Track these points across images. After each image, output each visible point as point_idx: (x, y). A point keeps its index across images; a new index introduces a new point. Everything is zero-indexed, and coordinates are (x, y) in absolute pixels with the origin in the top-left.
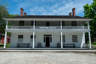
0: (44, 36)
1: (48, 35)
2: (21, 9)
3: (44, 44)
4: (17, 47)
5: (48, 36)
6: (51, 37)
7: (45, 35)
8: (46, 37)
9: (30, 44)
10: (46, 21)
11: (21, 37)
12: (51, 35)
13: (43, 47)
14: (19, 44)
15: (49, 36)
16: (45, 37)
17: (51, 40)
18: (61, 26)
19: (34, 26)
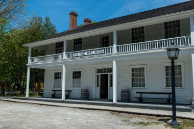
0: (98, 72)
1: (105, 69)
2: (70, 14)
3: (96, 92)
4: (51, 96)
5: (105, 72)
6: (111, 73)
7: (99, 71)
8: (101, 75)
9: (71, 91)
10: (100, 36)
11: (58, 76)
12: (112, 69)
13: (94, 98)
14: (55, 91)
15: (108, 72)
16: (99, 74)
17: (111, 81)
18: (115, 46)
19: (64, 53)
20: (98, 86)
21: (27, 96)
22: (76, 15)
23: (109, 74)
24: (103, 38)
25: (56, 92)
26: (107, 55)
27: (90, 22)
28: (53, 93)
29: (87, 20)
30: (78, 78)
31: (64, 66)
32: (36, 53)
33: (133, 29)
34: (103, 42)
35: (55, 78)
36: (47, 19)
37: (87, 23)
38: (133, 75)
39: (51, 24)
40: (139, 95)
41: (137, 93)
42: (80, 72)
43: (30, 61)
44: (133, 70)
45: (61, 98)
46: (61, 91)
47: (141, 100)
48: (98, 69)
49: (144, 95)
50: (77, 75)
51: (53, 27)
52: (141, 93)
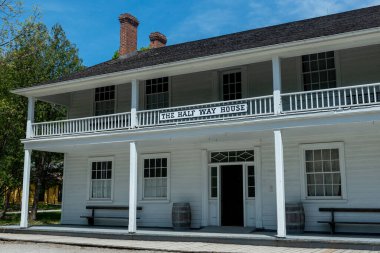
0: (213, 161)
1: (232, 153)
2: (122, 21)
3: (210, 208)
4: (85, 221)
5: (232, 160)
6: (250, 163)
7: (215, 157)
8: (223, 167)
9: (140, 209)
11: (102, 171)
12: (252, 152)
13: (205, 224)
14: (93, 208)
15: (239, 160)
16: (218, 165)
17: (251, 181)
18: (277, 95)
19: (134, 111)
20: (214, 194)
21: (24, 223)
22: (136, 24)
23: (245, 164)
24: (225, 77)
25: (98, 212)
26: (259, 118)
27: (163, 41)
28: (89, 213)
29: (157, 38)
30: (158, 175)
31: (133, 146)
32: (50, 112)
33: (304, 58)
34: (225, 88)
35: (93, 177)
36: (58, 31)
37: (157, 45)
38: (309, 168)
39: (67, 43)
40: (327, 216)
41: (321, 210)
42: (165, 160)
43: (30, 133)
44: (308, 153)
45: (126, 227)
46: (127, 208)
47: (333, 228)
48: (213, 154)
49: (340, 217)
50: (154, 168)
51: (73, 51)
52: (333, 210)
